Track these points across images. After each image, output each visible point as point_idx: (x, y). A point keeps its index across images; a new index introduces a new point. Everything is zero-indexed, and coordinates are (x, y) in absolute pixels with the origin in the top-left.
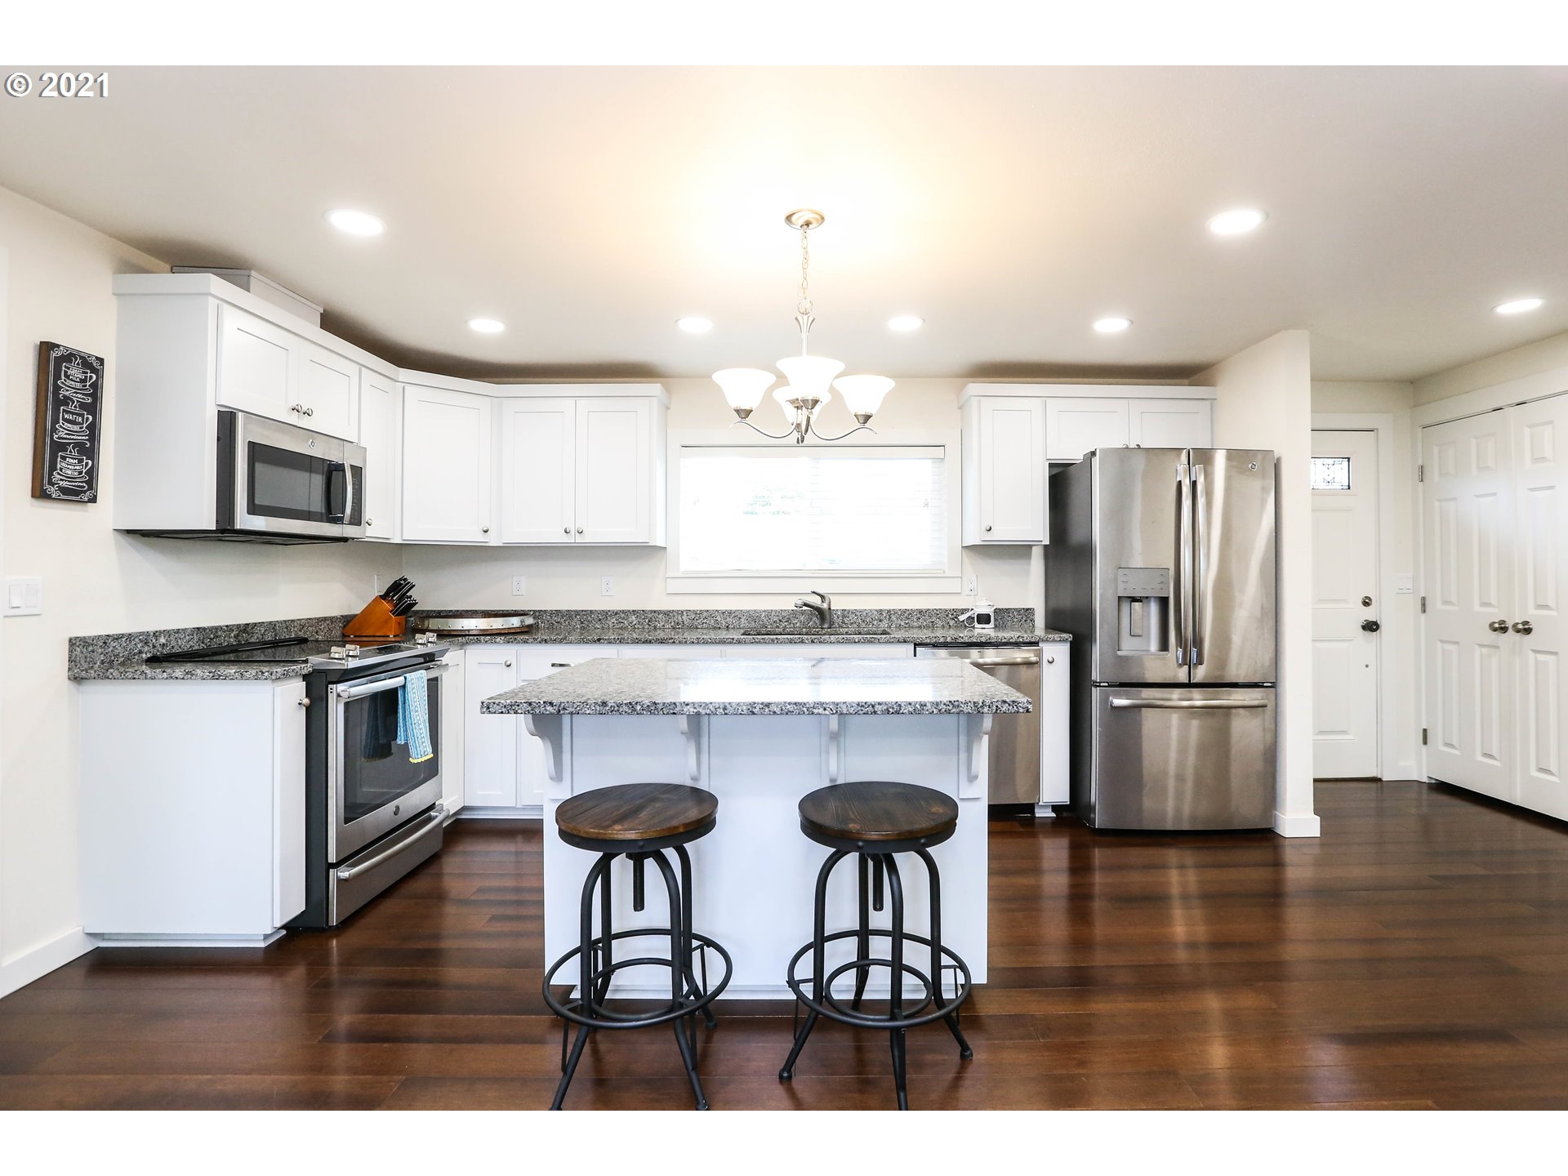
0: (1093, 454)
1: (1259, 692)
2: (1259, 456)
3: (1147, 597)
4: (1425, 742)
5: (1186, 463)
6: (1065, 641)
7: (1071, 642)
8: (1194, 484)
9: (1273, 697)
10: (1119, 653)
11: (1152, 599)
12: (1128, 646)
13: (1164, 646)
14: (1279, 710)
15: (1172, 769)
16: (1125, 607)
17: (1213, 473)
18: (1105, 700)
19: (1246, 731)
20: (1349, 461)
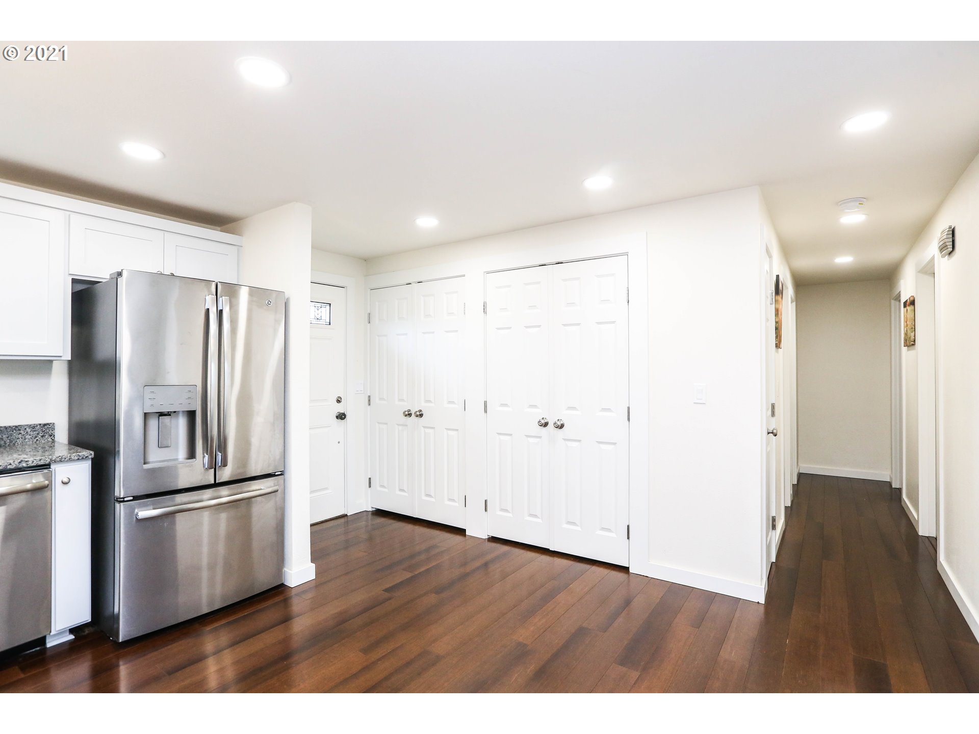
0: (120, 274)
1: (272, 480)
2: (274, 295)
3: (175, 412)
4: (370, 487)
5: (215, 294)
6: (84, 458)
7: (92, 458)
8: (220, 313)
9: (283, 482)
10: (146, 467)
11: (181, 415)
12: (156, 457)
13: (192, 455)
14: (286, 491)
15: (205, 561)
16: (153, 423)
17: (238, 304)
18: (131, 513)
19: (262, 512)
20: (330, 306)
